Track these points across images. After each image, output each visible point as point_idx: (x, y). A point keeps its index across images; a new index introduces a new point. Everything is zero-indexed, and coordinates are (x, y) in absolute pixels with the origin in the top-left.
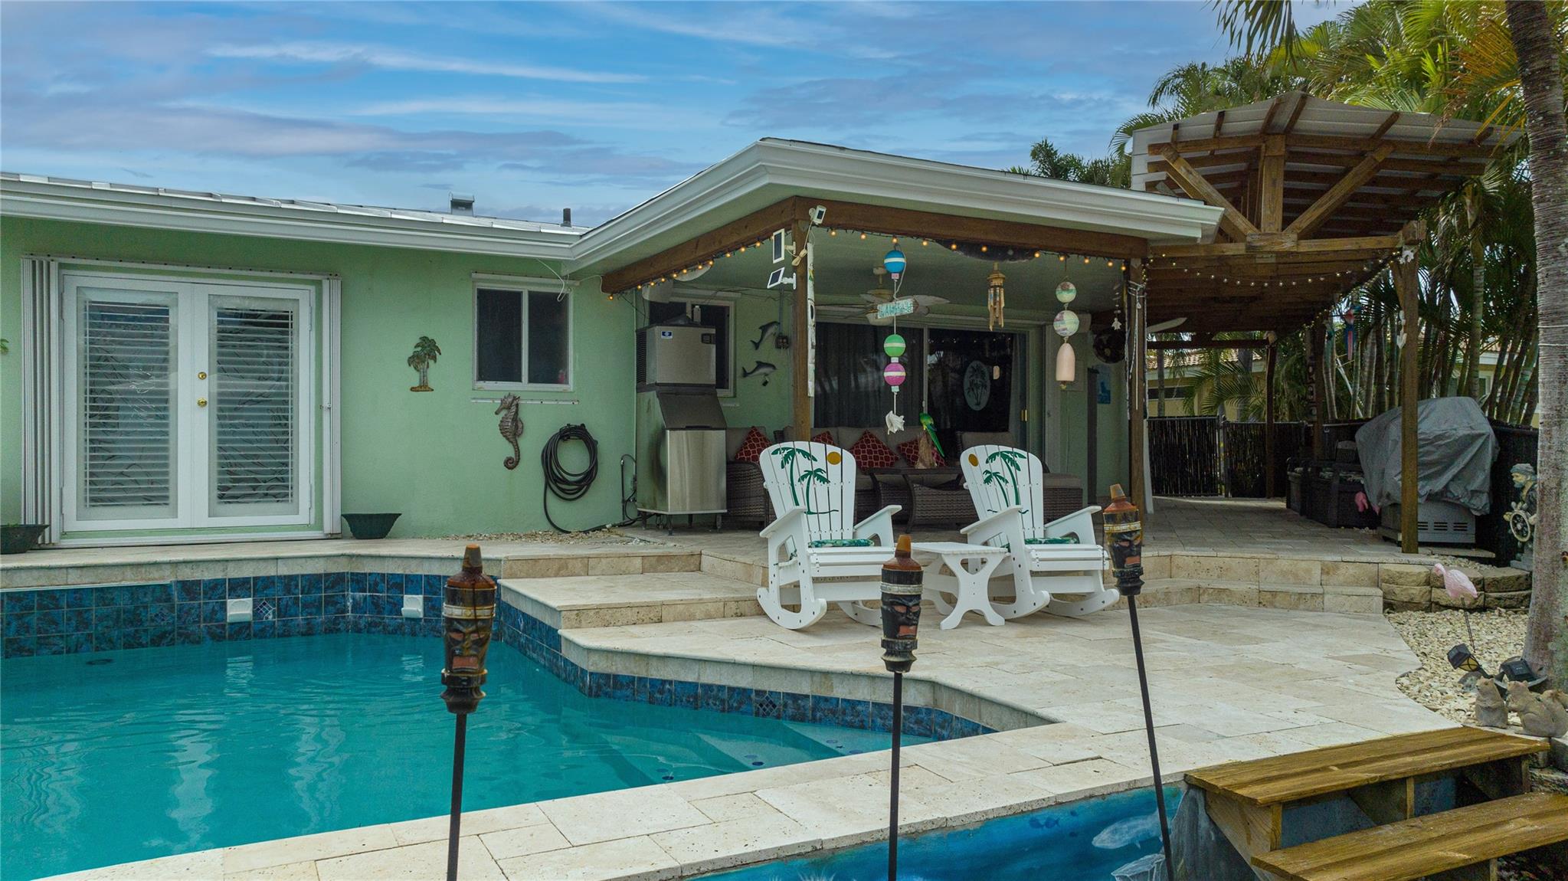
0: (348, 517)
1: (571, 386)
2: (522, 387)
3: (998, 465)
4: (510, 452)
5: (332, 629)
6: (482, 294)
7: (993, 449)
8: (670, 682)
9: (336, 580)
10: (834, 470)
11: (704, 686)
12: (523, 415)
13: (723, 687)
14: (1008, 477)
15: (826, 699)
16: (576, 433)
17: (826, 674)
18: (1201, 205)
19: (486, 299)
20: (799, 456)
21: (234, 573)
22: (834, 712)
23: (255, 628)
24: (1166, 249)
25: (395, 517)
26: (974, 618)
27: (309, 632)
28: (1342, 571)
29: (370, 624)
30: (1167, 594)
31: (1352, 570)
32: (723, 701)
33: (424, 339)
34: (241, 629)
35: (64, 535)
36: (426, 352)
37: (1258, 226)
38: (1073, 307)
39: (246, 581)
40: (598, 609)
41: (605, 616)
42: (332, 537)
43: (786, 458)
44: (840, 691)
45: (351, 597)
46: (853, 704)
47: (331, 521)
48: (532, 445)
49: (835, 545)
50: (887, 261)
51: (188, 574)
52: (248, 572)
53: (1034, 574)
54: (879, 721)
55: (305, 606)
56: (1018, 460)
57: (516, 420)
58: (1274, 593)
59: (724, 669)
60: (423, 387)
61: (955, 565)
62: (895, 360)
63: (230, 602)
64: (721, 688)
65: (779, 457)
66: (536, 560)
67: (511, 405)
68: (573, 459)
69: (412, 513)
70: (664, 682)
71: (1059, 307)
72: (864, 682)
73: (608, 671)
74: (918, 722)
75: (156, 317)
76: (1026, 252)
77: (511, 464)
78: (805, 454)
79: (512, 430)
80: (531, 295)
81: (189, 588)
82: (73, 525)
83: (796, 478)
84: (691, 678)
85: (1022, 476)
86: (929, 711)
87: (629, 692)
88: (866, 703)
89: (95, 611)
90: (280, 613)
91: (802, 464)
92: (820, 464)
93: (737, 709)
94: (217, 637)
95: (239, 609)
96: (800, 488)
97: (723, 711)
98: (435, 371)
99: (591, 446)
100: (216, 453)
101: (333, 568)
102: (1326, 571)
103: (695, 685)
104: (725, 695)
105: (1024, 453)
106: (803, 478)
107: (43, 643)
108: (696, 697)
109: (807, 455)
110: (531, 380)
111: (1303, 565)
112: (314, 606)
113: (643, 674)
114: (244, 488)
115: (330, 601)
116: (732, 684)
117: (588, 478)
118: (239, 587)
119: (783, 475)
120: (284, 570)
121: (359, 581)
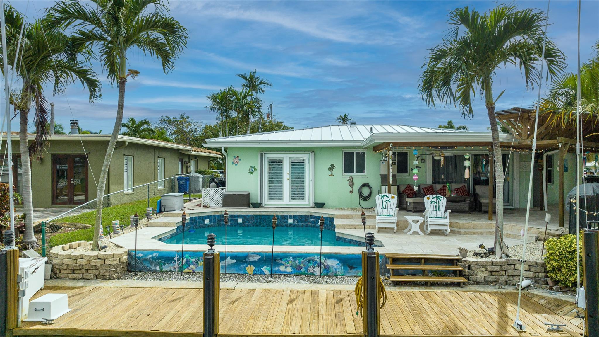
0: (315, 203)
1: (366, 174)
2: (354, 175)
3: (435, 200)
4: (351, 190)
5: (307, 226)
6: (345, 153)
7: (435, 196)
8: (347, 239)
9: (308, 217)
10: (392, 200)
11: (351, 240)
12: (354, 181)
14: (437, 202)
16: (366, 185)
19: (346, 154)
21: (289, 214)
23: (293, 225)
25: (325, 203)
26: (415, 233)
27: (303, 226)
28: (532, 230)
29: (313, 226)
30: (481, 232)
31: (534, 230)
33: (332, 164)
34: (291, 224)
35: (265, 205)
36: (332, 167)
37: (522, 137)
38: (470, 159)
39: (292, 216)
40: (343, 225)
41: (344, 226)
42: (312, 207)
43: (382, 197)
45: (311, 220)
47: (312, 204)
48: (356, 188)
49: (383, 216)
51: (282, 214)
52: (292, 214)
53: (430, 224)
55: (302, 221)
56: (441, 198)
57: (352, 182)
59: (354, 237)
60: (332, 175)
61: (411, 221)
62: (415, 174)
63: (289, 220)
65: (381, 197)
66: (342, 215)
67: (351, 179)
68: (366, 191)
69: (328, 203)
71: (465, 159)
73: (339, 236)
75: (281, 162)
76: (453, 147)
77: (351, 192)
78: (387, 196)
79: (351, 184)
80: (356, 152)
81: (282, 216)
82: (267, 203)
83: (384, 201)
84: (350, 238)
85: (441, 202)
87: (342, 240)
89: (267, 219)
90: (298, 222)
91: (386, 198)
92: (390, 198)
93: (356, 244)
94: (287, 226)
95: (290, 221)
96: (384, 203)
98: (334, 171)
99: (370, 188)
100: (291, 189)
101: (307, 214)
102: (528, 230)
104: (354, 242)
105: (443, 197)
107: (260, 224)
108: (350, 242)
109: (388, 197)
110: (356, 173)
112: (304, 222)
113: (344, 237)
114: (296, 196)
115: (307, 221)
116: (355, 240)
117: (370, 195)
118: (290, 217)
119: (381, 201)
120: (298, 214)
121: (312, 217)
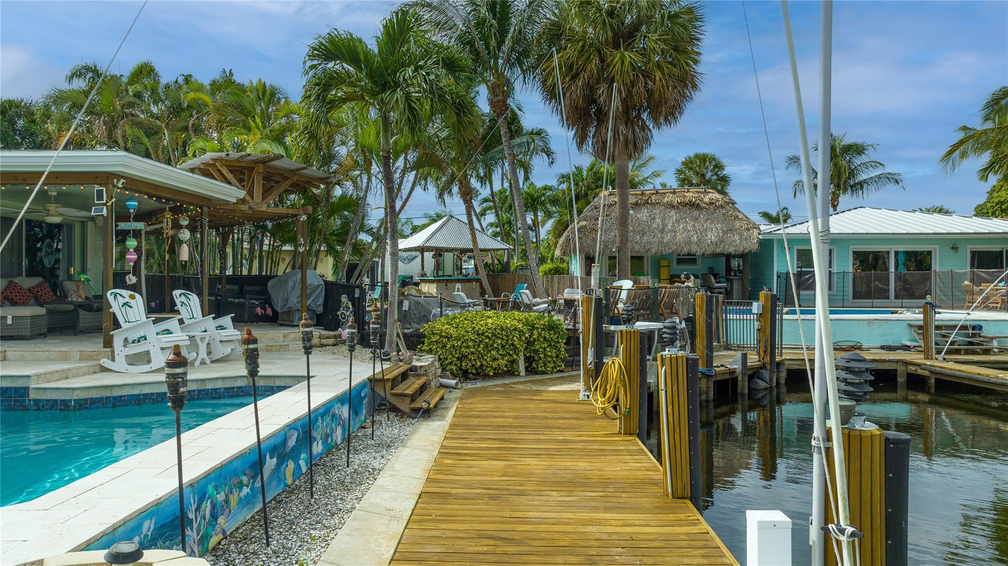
3: (184, 299)
7: (180, 292)
8: (125, 396)
10: (133, 303)
11: (143, 395)
13: (154, 393)
14: (187, 303)
15: (203, 390)
17: (203, 380)
18: (236, 189)
20: (118, 296)
22: (207, 395)
24: (218, 204)
26: (202, 362)
28: (290, 336)
31: (293, 335)
32: (154, 399)
37: (253, 199)
38: (187, 227)
44: (210, 386)
46: (215, 390)
50: (127, 203)
53: (221, 341)
54: (226, 394)
58: (272, 346)
61: (199, 340)
62: (132, 250)
64: (152, 394)
65: (113, 297)
70: (121, 397)
71: (183, 227)
72: (220, 381)
73: (87, 397)
74: (242, 391)
76: (175, 202)
78: (120, 295)
83: (120, 306)
84: (137, 392)
85: (191, 303)
86: (246, 387)
87: (100, 405)
88: (221, 388)
91: (121, 300)
92: (127, 299)
93: (161, 401)
96: (123, 311)
97: (154, 403)
102: (284, 337)
103: (139, 395)
104: (155, 397)
105: (190, 293)
106: (122, 306)
108: (139, 400)
109: (122, 295)
111: (277, 335)
113: (109, 395)
116: (159, 391)
119: (116, 305)
